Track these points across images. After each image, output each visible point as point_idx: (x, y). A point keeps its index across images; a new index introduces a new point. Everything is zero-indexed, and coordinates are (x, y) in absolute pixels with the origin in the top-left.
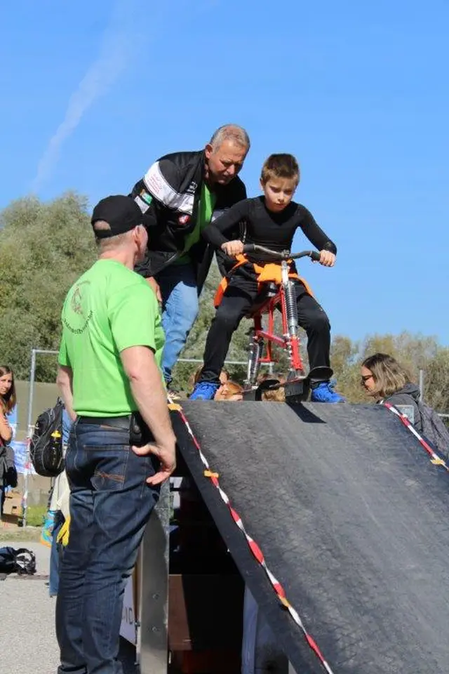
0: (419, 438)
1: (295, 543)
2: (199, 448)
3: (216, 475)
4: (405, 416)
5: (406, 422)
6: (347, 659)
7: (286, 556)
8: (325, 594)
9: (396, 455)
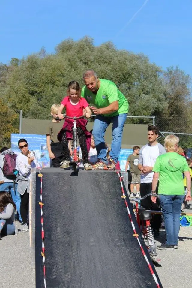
0: (122, 186)
1: (58, 232)
2: (41, 193)
3: (43, 204)
4: (122, 177)
5: (121, 180)
6: (53, 276)
7: (53, 237)
8: (58, 251)
9: (110, 194)
